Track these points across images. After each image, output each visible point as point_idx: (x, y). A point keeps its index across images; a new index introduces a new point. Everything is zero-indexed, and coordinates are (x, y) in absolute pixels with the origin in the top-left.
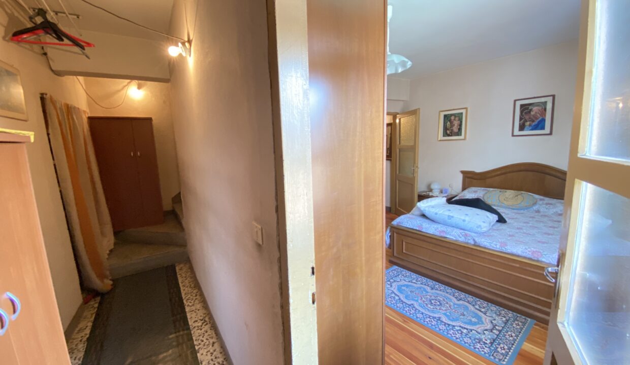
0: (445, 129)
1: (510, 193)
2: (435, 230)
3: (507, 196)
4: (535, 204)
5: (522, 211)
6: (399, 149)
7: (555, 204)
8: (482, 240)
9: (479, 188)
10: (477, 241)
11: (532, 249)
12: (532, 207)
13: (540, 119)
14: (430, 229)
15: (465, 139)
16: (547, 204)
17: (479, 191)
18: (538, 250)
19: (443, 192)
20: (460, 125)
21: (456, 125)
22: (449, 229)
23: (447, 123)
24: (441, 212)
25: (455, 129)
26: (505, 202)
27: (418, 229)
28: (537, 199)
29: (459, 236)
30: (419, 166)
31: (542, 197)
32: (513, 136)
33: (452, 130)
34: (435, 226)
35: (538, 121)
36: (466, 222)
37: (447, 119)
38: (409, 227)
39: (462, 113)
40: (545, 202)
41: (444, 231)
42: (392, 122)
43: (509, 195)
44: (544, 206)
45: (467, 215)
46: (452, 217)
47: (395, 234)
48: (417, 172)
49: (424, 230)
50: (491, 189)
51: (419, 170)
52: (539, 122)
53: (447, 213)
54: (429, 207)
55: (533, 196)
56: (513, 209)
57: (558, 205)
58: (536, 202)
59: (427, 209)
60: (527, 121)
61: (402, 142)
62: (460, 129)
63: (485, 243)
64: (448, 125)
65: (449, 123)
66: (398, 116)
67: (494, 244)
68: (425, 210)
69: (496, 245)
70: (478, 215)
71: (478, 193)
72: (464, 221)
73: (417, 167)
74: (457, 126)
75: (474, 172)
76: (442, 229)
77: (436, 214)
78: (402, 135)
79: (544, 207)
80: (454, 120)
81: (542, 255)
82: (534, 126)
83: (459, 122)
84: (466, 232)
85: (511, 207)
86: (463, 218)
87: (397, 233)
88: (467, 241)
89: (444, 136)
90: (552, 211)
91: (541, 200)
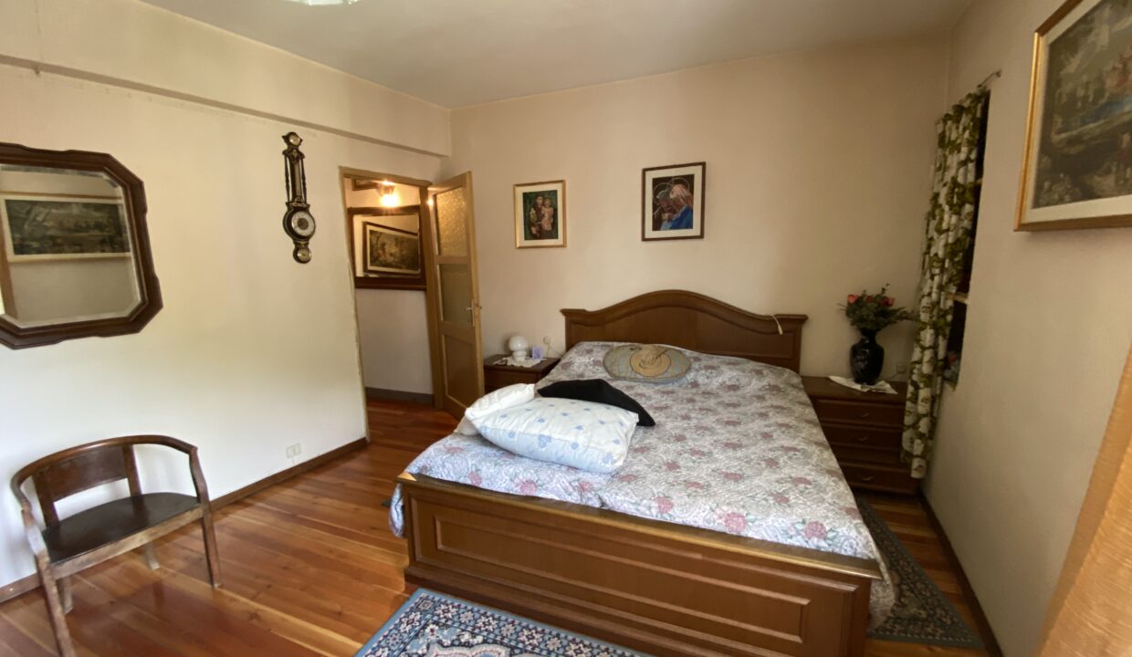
0: (528, 224)
1: (647, 351)
2: (512, 480)
3: (643, 358)
4: (689, 369)
5: (670, 387)
6: (441, 265)
7: (719, 367)
8: (618, 498)
9: (596, 343)
10: (608, 502)
11: (725, 508)
12: (685, 376)
13: (684, 208)
14: (501, 478)
15: (563, 246)
16: (708, 368)
17: (595, 349)
18: (735, 510)
19: (533, 355)
20: (555, 216)
21: (547, 216)
22: (544, 476)
23: (530, 211)
24: (521, 430)
25: (547, 226)
26: (641, 370)
27: (469, 482)
28: (688, 359)
29: (566, 490)
30: (481, 304)
31: (696, 354)
32: (644, 239)
33: (540, 226)
34: (511, 470)
35: (681, 211)
36: (581, 449)
37: (530, 203)
38: (450, 479)
39: (555, 192)
40: (704, 363)
41: (532, 482)
42: (419, 203)
43: (648, 355)
44: (703, 372)
45: (579, 428)
46: (549, 439)
47: (414, 502)
48: (479, 317)
49: (484, 485)
50: (616, 344)
51: (482, 312)
52: (682, 214)
53: (537, 430)
54: (494, 415)
55: (680, 352)
56: (656, 384)
57: (724, 368)
58: (690, 365)
59: (489, 424)
60: (664, 212)
61: (444, 250)
62: (555, 225)
63: (626, 505)
64: (532, 216)
65: (533, 211)
66: (430, 189)
67: (645, 506)
68: (486, 428)
69: (650, 508)
70: (602, 423)
71: (595, 354)
72: (575, 446)
73: (477, 305)
74: (549, 219)
75: (584, 311)
76: (529, 476)
77: (512, 434)
78: (442, 233)
79: (702, 375)
80: (543, 204)
81: (745, 522)
82: (677, 220)
83: (552, 209)
84: (581, 475)
85: (652, 380)
86: (571, 439)
87: (418, 500)
88: (584, 502)
89: (526, 239)
90: (716, 382)
91: (697, 359)
